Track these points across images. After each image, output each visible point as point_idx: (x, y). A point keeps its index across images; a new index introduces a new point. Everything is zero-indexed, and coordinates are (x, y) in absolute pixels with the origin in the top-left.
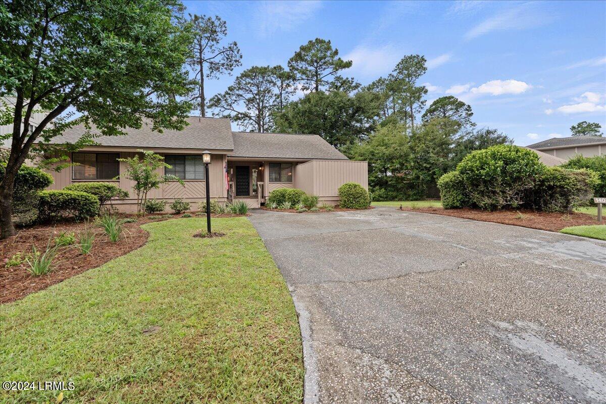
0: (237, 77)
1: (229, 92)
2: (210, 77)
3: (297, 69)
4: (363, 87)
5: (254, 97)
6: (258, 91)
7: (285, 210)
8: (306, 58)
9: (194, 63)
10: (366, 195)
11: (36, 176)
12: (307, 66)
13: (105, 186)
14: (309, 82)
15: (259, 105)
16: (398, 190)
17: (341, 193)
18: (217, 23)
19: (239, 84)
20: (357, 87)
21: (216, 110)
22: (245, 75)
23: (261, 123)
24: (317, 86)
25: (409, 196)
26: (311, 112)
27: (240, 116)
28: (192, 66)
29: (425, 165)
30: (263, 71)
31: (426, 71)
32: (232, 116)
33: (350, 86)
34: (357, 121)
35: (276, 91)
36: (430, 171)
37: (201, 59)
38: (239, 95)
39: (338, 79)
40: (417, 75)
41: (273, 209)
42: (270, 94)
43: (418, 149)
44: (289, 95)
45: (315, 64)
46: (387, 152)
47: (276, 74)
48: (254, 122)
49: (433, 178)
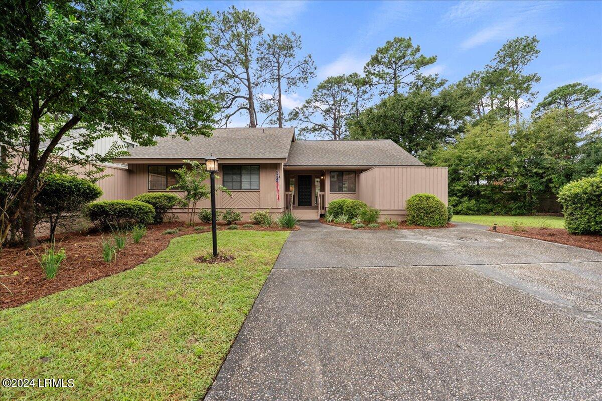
0: (314, 90)
1: (306, 105)
2: (288, 93)
3: (373, 74)
4: (452, 84)
5: (330, 108)
6: (334, 101)
7: (340, 224)
8: (383, 60)
9: (274, 81)
10: (443, 210)
11: (82, 188)
12: (385, 68)
13: (165, 196)
14: (386, 86)
15: (335, 115)
16: (494, 202)
17: (410, 206)
18: (292, 38)
19: (316, 96)
20: (441, 84)
21: (294, 123)
22: (322, 87)
23: (337, 133)
24: (396, 89)
25: (511, 209)
26: (386, 117)
27: (317, 127)
28: (272, 83)
29: (535, 170)
30: (339, 81)
31: (539, 54)
32: (309, 128)
33: (434, 83)
34: (442, 123)
35: (351, 99)
36: (543, 178)
37: (279, 75)
38: (315, 107)
39: (419, 77)
40: (526, 61)
41: (329, 222)
42: (347, 104)
43: (523, 150)
44: (366, 102)
45: (394, 66)
46: (479, 156)
47: (351, 82)
48: (331, 133)
49: (547, 187)
